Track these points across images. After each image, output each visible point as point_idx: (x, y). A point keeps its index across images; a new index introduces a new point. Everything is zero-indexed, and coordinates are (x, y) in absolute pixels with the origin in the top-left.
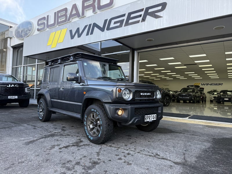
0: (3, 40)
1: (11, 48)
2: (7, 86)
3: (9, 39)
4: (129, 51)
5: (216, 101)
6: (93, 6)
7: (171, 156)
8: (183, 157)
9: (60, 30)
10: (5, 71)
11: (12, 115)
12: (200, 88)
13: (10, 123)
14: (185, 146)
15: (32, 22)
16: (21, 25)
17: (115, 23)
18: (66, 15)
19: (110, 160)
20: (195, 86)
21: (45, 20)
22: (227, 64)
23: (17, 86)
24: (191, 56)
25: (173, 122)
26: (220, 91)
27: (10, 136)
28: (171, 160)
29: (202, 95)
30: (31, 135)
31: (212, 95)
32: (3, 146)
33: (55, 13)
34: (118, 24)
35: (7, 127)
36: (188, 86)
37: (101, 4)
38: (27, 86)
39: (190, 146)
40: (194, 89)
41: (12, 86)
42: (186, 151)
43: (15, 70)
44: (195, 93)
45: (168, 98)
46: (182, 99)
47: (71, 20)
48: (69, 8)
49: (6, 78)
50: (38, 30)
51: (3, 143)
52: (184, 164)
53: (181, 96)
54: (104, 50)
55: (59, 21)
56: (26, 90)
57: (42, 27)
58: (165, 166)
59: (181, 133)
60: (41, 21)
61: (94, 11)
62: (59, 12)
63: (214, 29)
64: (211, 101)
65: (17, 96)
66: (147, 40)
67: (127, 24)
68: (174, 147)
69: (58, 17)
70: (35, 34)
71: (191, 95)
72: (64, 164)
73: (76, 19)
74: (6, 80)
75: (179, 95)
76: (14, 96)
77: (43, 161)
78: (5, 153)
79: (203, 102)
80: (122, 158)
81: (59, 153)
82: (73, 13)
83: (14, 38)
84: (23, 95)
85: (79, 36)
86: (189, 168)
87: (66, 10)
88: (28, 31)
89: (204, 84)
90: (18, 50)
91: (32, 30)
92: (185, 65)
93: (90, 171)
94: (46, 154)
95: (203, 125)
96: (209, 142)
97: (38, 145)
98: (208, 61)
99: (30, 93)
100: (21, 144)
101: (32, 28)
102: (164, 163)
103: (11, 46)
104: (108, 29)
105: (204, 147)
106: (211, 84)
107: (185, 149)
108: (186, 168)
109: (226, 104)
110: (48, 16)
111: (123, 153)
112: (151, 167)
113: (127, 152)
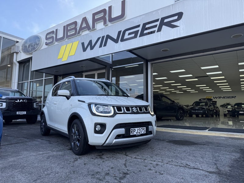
0: (9, 55)
1: (18, 63)
2: (16, 101)
3: (15, 54)
4: (143, 62)
5: (230, 115)
6: (103, 18)
7: (202, 166)
8: (215, 167)
9: (71, 43)
10: (11, 87)
11: (22, 131)
12: (213, 102)
13: (22, 138)
14: (214, 157)
15: (40, 37)
16: (28, 40)
17: (129, 34)
18: (75, 29)
19: (140, 171)
20: (208, 99)
21: (54, 34)
22: (241, 76)
23: (26, 101)
24: (202, 68)
25: (193, 135)
26: (234, 104)
27: (27, 150)
28: (204, 169)
29: (215, 108)
30: (49, 149)
31: (226, 109)
32: (24, 160)
33: (64, 27)
34: (133, 35)
35: (21, 142)
36: (200, 100)
37: (112, 17)
38: (35, 101)
39: (219, 156)
40: (207, 102)
41: (20, 102)
42: (216, 161)
43: (21, 86)
44: (208, 106)
45: (181, 112)
46: (194, 113)
47: (80, 33)
48: (79, 22)
49: (13, 93)
50: (47, 44)
51: (21, 157)
52: (219, 173)
53: (193, 110)
54: (115, 63)
55: (69, 34)
56: (35, 105)
57: (50, 41)
58: (200, 175)
59: (205, 145)
60: (50, 35)
61: (105, 23)
62: (68, 25)
63: (232, 37)
64: (225, 115)
65: (25, 112)
66: (162, 51)
67: (142, 35)
68: (202, 158)
69: (68, 31)
70: (42, 48)
71: (204, 108)
72: (93, 175)
73: (87, 32)
74: (13, 95)
75: (192, 108)
76: (22, 112)
77: (70, 172)
78: (28, 166)
79: (216, 116)
80: (152, 168)
81: (84, 165)
82: (83, 26)
83: (21, 52)
84: (31, 111)
85: (92, 48)
86: (225, 177)
87: (75, 23)
88: (36, 45)
89: (216, 97)
90: (24, 65)
91: (39, 45)
92: (196, 78)
93: (122, 181)
94: (72, 166)
95: (225, 137)
96: (238, 152)
97: (60, 158)
98: (221, 72)
99: (38, 108)
100: (41, 158)
101: (40, 42)
102: (197, 172)
103: (18, 61)
104: (122, 40)
105: (234, 157)
106: (224, 98)
107: (214, 159)
108: (222, 177)
109: (240, 117)
110: (57, 30)
111: (151, 164)
112: (185, 177)
113: (155, 163)
